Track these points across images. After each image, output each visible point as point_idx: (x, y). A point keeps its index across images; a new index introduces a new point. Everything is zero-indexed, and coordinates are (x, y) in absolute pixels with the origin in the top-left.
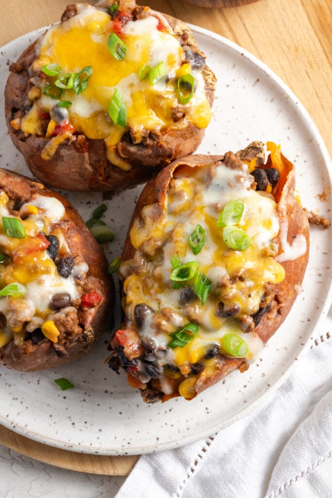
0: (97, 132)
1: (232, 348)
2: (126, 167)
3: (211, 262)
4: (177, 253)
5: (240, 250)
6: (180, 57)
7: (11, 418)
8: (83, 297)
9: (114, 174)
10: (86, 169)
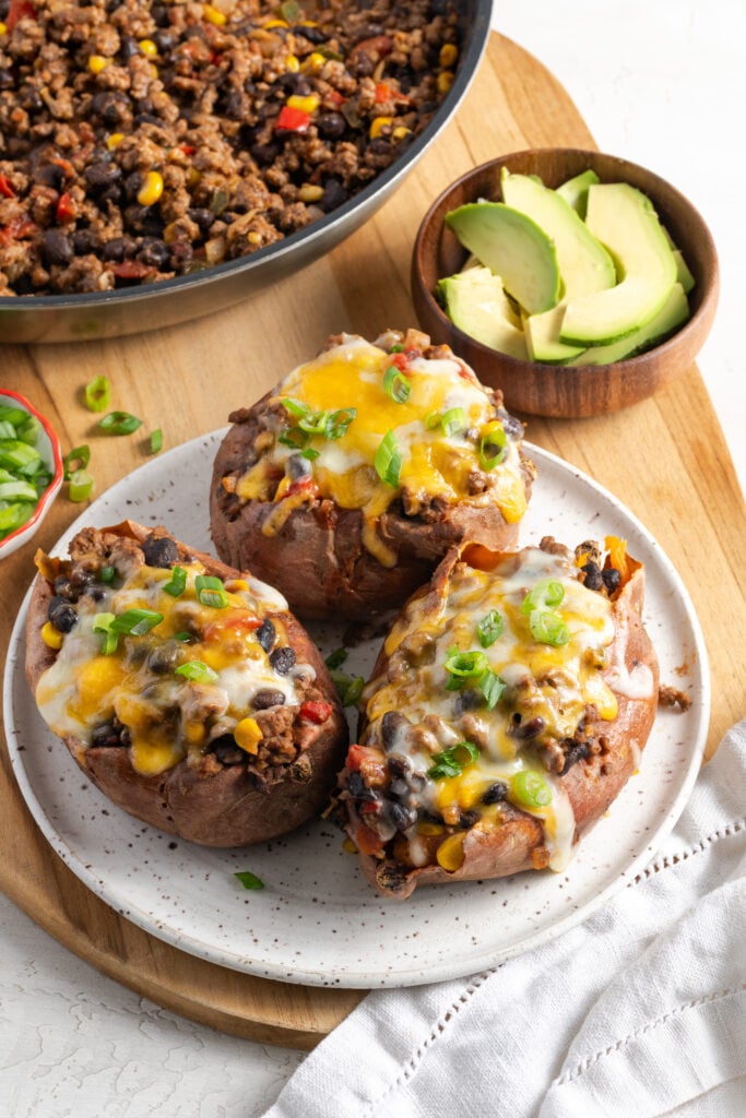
0: (353, 495)
1: (527, 788)
2: (389, 559)
3: (508, 659)
4: (458, 643)
5: (553, 645)
6: (488, 412)
7: (156, 916)
8: (303, 705)
9: (369, 573)
10: (328, 559)
